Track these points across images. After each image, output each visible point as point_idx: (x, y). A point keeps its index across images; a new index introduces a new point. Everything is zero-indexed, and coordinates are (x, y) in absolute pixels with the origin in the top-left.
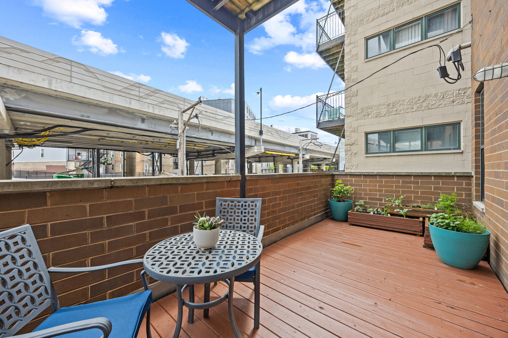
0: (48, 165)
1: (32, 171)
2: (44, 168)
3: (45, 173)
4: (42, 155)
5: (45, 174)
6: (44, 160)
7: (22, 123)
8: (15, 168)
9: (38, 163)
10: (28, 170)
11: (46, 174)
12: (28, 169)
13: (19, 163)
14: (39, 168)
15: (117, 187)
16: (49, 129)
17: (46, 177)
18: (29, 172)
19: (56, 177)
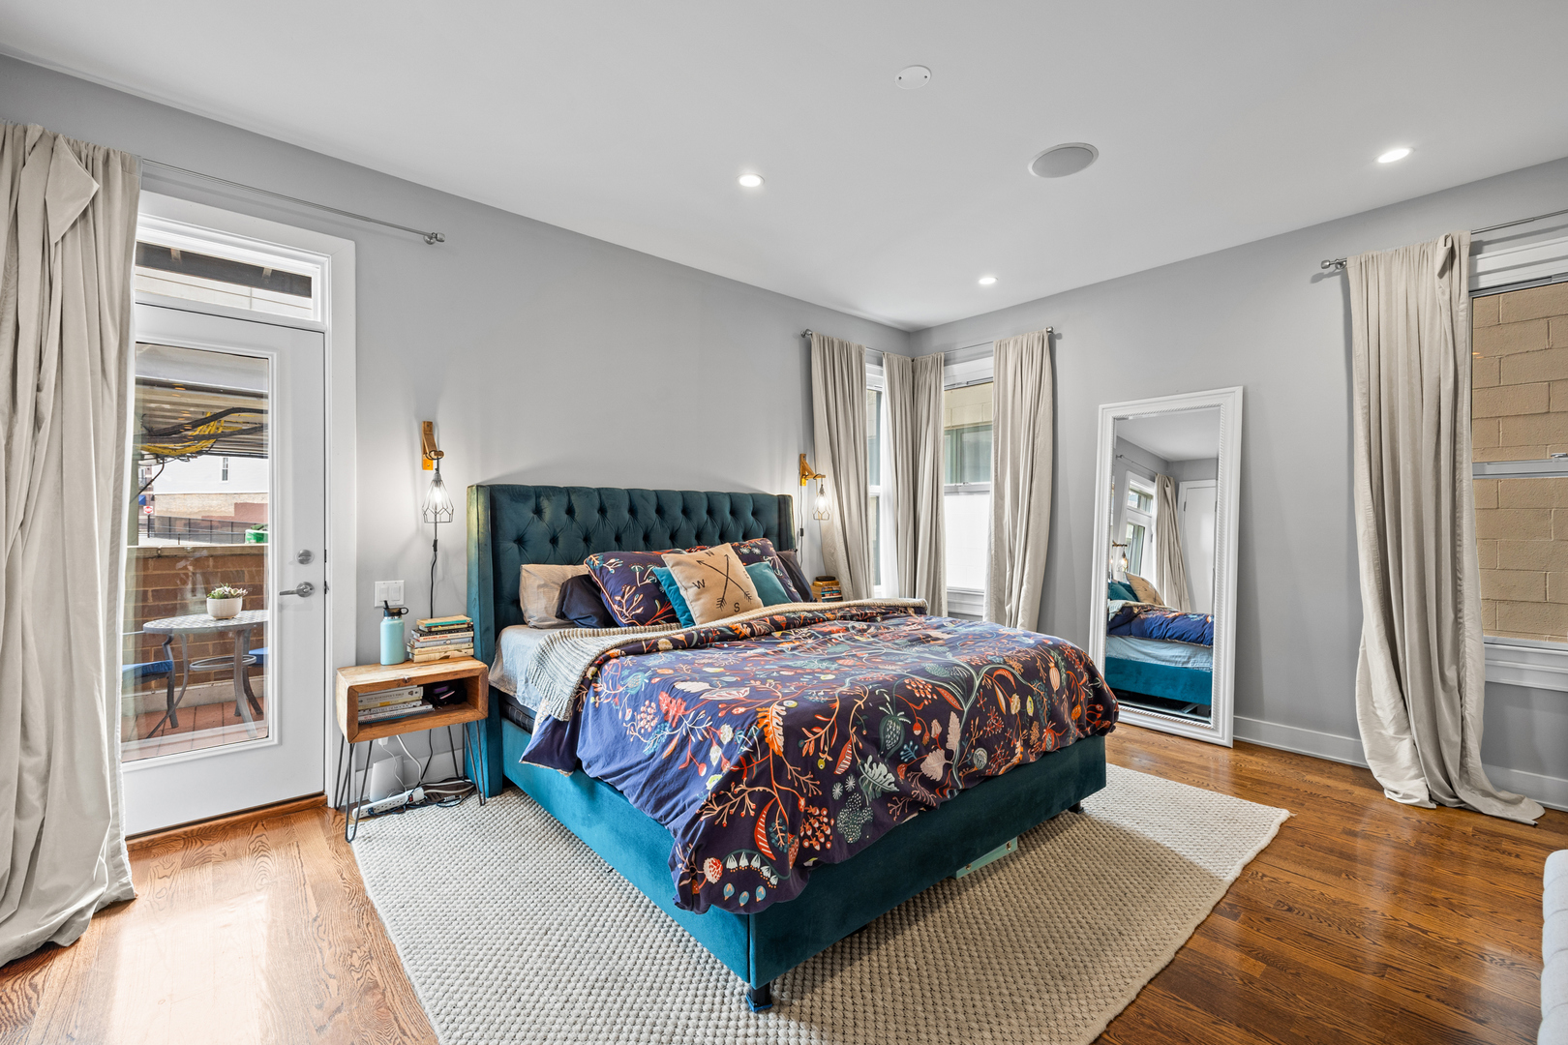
0: (239, 502)
1: (200, 518)
2: (228, 511)
3: (232, 524)
4: (225, 475)
5: (232, 526)
6: (228, 487)
7: (153, 405)
8: (158, 512)
9: (214, 496)
10: (188, 517)
11: (234, 529)
12: (191, 514)
13: (168, 497)
14: (216, 511)
15: (167, 556)
16: (216, 417)
17: (235, 537)
18: (192, 521)
19: (252, 537)
